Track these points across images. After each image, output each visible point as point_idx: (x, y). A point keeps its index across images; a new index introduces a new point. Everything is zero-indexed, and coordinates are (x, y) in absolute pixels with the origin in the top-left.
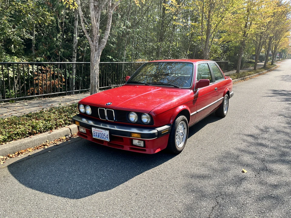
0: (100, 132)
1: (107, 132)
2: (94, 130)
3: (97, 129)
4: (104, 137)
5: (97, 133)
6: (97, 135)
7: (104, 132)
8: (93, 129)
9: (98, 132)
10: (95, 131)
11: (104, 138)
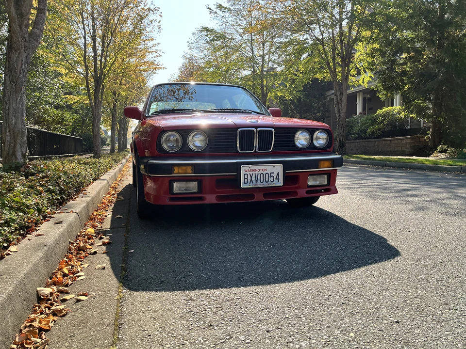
0: (260, 173)
1: (278, 169)
2: (246, 171)
3: (253, 167)
4: (271, 179)
5: (254, 176)
6: (254, 179)
7: (269, 168)
8: (244, 169)
9: (256, 173)
10: (248, 173)
11: (269, 182)
